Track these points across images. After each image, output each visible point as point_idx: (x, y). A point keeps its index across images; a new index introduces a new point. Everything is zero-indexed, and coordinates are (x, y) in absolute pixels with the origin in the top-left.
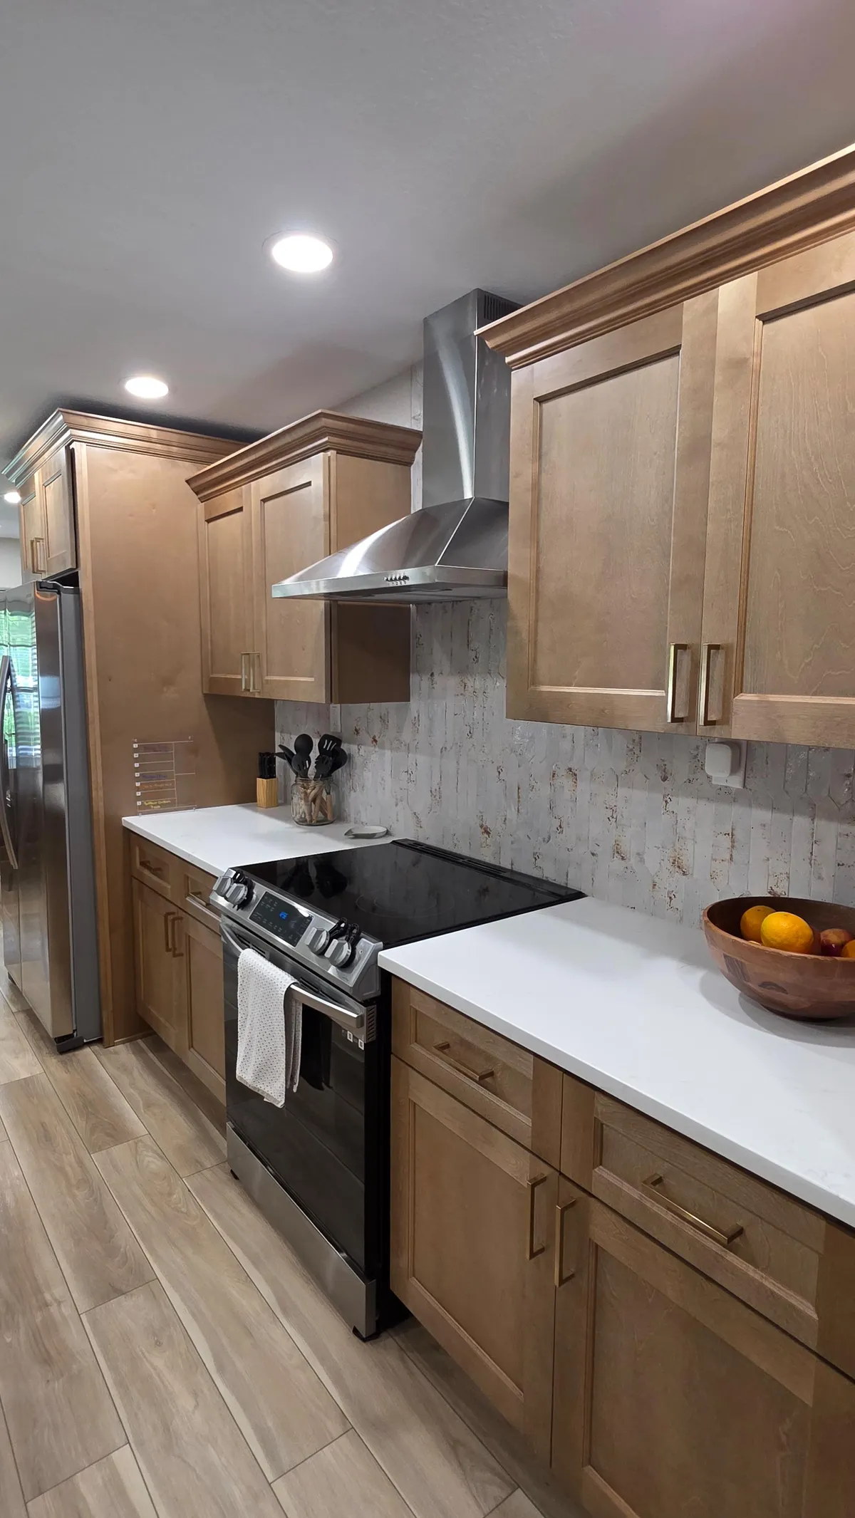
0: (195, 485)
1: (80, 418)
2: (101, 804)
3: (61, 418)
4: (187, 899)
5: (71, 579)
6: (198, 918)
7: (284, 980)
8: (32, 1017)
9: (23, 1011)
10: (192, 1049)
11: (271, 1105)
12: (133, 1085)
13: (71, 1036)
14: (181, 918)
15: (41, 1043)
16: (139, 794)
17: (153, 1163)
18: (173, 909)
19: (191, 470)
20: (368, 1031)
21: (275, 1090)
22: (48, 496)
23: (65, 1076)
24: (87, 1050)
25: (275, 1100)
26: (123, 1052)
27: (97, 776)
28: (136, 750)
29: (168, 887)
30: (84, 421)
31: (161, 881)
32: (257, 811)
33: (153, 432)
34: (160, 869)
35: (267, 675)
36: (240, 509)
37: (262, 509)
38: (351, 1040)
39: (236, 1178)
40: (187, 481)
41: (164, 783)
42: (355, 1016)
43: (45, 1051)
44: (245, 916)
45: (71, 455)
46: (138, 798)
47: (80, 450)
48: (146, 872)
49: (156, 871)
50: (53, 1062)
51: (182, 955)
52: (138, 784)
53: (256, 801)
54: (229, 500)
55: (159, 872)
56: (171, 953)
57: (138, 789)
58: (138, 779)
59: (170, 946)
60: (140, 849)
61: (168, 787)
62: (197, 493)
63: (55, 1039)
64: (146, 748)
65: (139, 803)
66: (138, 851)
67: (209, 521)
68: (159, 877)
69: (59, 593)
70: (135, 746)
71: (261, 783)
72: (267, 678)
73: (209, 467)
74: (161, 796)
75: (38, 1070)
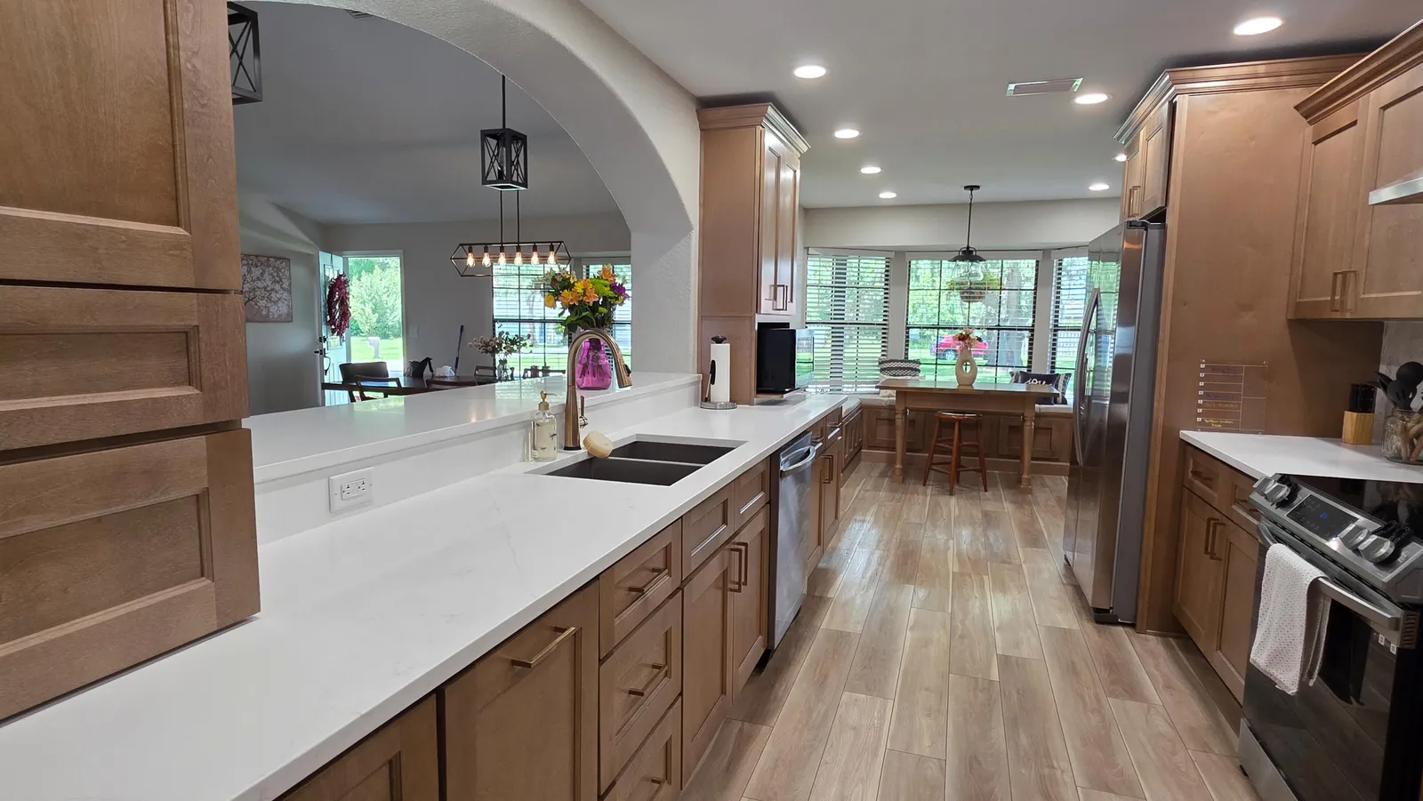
0: (1304, 109)
1: (1186, 73)
2: (1161, 416)
3: (1168, 77)
4: (1234, 507)
5: (1159, 216)
6: (1240, 524)
7: (1312, 572)
8: (1078, 590)
9: (1072, 585)
10: (1219, 652)
11: (1283, 693)
12: (1157, 667)
13: (1107, 611)
14: (1224, 524)
15: (1082, 611)
16: (1200, 411)
17: (1162, 726)
18: (1217, 515)
19: (1302, 94)
20: (1402, 633)
21: (1288, 679)
22: (1150, 146)
23: (1097, 638)
24: (1120, 629)
25: (1287, 687)
26: (1153, 642)
27: (1161, 390)
28: (1203, 370)
29: (1217, 496)
30: (1190, 75)
31: (1211, 492)
32: (1339, 445)
33: (1261, 67)
34: (1210, 479)
35: (1364, 293)
36: (1354, 123)
37: (1381, 118)
38: (1383, 644)
39: (1245, 774)
40: (1295, 108)
41: (1229, 403)
42: (1389, 616)
43: (1084, 616)
44: (1283, 514)
45: (1173, 108)
46: (1199, 415)
47: (1183, 102)
48: (1197, 482)
49: (1208, 481)
50: (1090, 627)
51: (1220, 560)
52: (1200, 402)
53: (1341, 437)
54: (1342, 116)
55: (1209, 482)
56: (1208, 556)
57: (1200, 406)
58: (1201, 397)
59: (1209, 550)
60: (1194, 461)
61: (1231, 408)
62: (1306, 117)
63: (1094, 608)
64: (1214, 369)
65: (1199, 419)
66: (1192, 461)
67: (1316, 143)
68: (1210, 488)
69: (1146, 229)
70: (1203, 366)
71: (1350, 419)
72: (1362, 296)
73: (1321, 88)
74: (1225, 416)
75: (1076, 627)
